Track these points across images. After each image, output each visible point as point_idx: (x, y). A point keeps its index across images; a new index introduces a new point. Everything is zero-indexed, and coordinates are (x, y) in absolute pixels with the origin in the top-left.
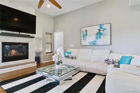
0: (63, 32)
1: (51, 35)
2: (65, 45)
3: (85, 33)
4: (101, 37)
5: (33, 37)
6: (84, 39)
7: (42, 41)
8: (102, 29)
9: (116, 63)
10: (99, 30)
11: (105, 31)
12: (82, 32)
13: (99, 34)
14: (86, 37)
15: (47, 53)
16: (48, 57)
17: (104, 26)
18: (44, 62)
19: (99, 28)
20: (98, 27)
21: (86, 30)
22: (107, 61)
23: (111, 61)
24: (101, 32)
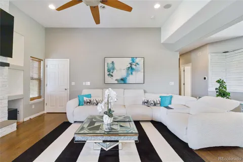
0: (68, 60)
1: (40, 62)
2: (73, 83)
3: (111, 66)
4: (134, 73)
5: (8, 65)
6: (110, 74)
7: (22, 73)
8: (135, 64)
9: (158, 104)
10: (131, 64)
11: (138, 66)
12: (106, 64)
13: (131, 69)
14: (112, 72)
15: (32, 99)
16: (33, 107)
17: (137, 60)
18: (25, 120)
19: (131, 62)
20: (129, 60)
21: (113, 62)
22: (147, 103)
23: (152, 102)
24: (133, 66)
